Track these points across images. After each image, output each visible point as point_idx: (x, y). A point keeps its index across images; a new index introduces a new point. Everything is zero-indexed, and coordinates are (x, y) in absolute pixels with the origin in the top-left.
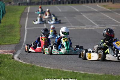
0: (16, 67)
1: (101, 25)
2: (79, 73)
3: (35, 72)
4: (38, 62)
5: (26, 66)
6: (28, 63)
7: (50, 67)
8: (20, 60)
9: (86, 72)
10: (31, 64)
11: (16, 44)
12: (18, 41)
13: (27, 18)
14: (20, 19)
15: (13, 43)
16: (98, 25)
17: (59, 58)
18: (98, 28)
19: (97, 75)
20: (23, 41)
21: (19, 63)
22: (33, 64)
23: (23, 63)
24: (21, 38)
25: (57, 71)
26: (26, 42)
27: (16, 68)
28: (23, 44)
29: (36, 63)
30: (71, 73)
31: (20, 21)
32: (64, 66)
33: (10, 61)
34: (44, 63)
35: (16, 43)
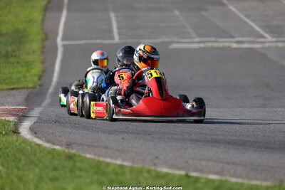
0: (23, 158)
1: (279, 37)
2: (203, 181)
3: (78, 173)
4: (88, 146)
5: (53, 157)
6: (57, 147)
7: (124, 160)
8: (37, 137)
9: (225, 176)
10: (66, 150)
11: (28, 88)
12: (36, 79)
13: (64, 13)
14: (44, 16)
15: (20, 86)
16: (272, 37)
17: (150, 134)
18: (272, 45)
19: (257, 186)
20: (51, 81)
21: (32, 148)
22: (73, 152)
23: (45, 148)
24: (43, 71)
25: (140, 171)
26: (58, 83)
27: (23, 162)
28: (48, 89)
29: (81, 147)
30: (180, 178)
31: (43, 21)
32: (162, 157)
33: (6, 141)
34: (106, 148)
35: (31, 85)
